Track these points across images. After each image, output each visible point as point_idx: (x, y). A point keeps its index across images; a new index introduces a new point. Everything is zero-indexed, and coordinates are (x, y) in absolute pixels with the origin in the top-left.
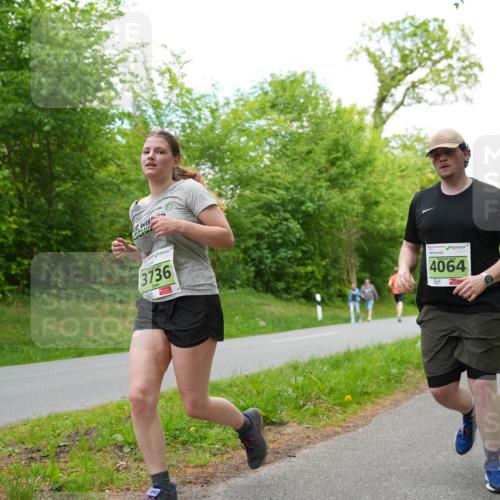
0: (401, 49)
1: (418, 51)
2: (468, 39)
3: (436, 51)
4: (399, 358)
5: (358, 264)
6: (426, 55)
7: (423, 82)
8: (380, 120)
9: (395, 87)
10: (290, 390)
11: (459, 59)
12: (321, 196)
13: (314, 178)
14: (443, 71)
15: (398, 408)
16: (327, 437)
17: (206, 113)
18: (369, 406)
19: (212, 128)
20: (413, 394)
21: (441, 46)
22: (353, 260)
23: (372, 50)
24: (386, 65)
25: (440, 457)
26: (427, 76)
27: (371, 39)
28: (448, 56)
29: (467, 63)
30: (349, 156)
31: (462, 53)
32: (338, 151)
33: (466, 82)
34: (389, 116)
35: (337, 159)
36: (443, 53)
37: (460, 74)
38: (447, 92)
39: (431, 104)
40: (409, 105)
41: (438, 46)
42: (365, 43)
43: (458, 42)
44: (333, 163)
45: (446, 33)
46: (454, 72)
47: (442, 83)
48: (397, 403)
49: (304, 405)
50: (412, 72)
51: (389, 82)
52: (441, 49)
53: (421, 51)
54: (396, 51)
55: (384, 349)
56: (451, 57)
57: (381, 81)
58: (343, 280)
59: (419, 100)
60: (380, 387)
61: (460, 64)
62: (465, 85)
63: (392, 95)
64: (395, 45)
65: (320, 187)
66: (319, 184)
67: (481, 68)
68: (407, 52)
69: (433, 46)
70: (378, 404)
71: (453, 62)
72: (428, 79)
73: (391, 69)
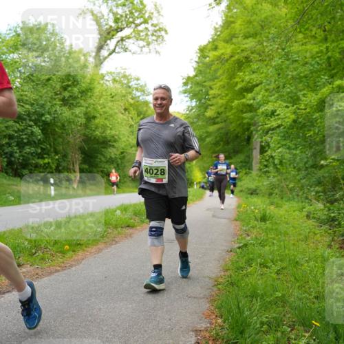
0: (115, 14)
1: (126, 17)
2: (158, 12)
3: (138, 18)
5: (81, 158)
6: (131, 20)
7: (128, 38)
8: (100, 62)
9: (110, 39)
10: (26, 243)
11: (152, 25)
12: (56, 111)
13: (51, 98)
14: (142, 31)
15: (100, 254)
16: (51, 274)
18: (81, 253)
20: (111, 244)
21: (141, 15)
22: (77, 156)
23: (95, 12)
24: (104, 23)
25: (124, 284)
26: (131, 34)
27: (94, 4)
28: (146, 22)
29: (158, 28)
30: (78, 84)
31: (155, 21)
32: (69, 80)
33: (157, 41)
34: (105, 58)
35: (68, 86)
36: (142, 20)
37: (153, 35)
38: (144, 46)
39: (134, 53)
40: (118, 53)
41: (139, 14)
42: (90, 6)
43: (152, 14)
44: (65, 88)
45: (145, 6)
46: (149, 33)
47: (141, 40)
48: (100, 250)
49: (36, 253)
50: (121, 31)
51: (107, 35)
52: (142, 17)
53: (128, 17)
54: (111, 15)
56: (148, 23)
57: (101, 35)
58: (70, 169)
59: (126, 50)
60: (89, 240)
61: (153, 28)
62: (156, 43)
63: (107, 45)
64: (111, 10)
65: (55, 104)
66: (54, 102)
67: (166, 31)
68: (119, 16)
69: (136, 14)
70: (87, 251)
71: (149, 26)
72: (131, 36)
73: (108, 27)
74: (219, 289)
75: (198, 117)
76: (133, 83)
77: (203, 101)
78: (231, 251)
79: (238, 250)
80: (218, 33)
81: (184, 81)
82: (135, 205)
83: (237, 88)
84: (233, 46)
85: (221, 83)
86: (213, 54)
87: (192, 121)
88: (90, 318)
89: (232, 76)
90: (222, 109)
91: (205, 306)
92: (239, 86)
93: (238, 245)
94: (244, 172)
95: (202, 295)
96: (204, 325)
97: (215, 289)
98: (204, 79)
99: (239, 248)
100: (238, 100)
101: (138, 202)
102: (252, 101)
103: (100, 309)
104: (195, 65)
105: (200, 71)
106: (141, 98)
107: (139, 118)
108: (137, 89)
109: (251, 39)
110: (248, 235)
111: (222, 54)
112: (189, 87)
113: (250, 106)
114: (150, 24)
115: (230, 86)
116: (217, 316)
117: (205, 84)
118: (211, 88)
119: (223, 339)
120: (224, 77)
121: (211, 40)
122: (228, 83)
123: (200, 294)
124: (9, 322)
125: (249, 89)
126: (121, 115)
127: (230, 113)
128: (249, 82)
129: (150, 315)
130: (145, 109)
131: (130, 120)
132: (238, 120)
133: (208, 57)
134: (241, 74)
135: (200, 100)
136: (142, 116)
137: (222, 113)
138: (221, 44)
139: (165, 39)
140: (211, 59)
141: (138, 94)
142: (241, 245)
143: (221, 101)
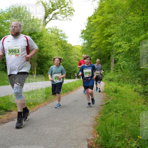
0: (52, 3)
1: (57, 4)
2: (71, 2)
3: (62, 5)
4: (47, 92)
5: (37, 65)
6: (59, 5)
8: (45, 23)
9: (50, 14)
11: (68, 8)
14: (63, 10)
15: (46, 106)
18: (37, 106)
20: (50, 102)
21: (63, 3)
22: (35, 64)
23: (44, 2)
24: (47, 7)
28: (65, 6)
29: (70, 9)
30: (35, 33)
31: (69, 6)
33: (70, 14)
34: (48, 22)
35: (32, 34)
36: (64, 5)
37: (68, 12)
38: (65, 17)
39: (60, 20)
40: (53, 20)
43: (68, 3)
46: (67, 11)
47: (63, 14)
50: (55, 10)
51: (48, 12)
53: (58, 4)
54: (50, 3)
56: (66, 7)
57: (46, 12)
59: (57, 18)
61: (68, 9)
62: (70, 15)
63: (49, 16)
64: (50, 1)
67: (74, 11)
68: (54, 4)
69: (61, 3)
70: (40, 105)
72: (59, 12)
73: (49, 8)
74: (97, 122)
75: (87, 47)
76: (60, 33)
77: (90, 40)
78: (102, 105)
80: (97, 11)
81: (82, 32)
83: (104, 35)
84: (103, 17)
85: (98, 33)
86: (94, 21)
87: (85, 49)
88: (42, 134)
89: (102, 30)
90: (98, 44)
91: (91, 129)
92: (105, 34)
93: (105, 103)
94: (107, 71)
95: (90, 125)
96: (91, 138)
97: (95, 122)
98: (90, 31)
99: (105, 104)
100: (105, 40)
102: (111, 41)
103: (46, 130)
104: (86, 25)
105: (89, 28)
106: (63, 39)
107: (62, 48)
108: (61, 35)
109: (111, 14)
110: (109, 99)
111: (99, 20)
112: (83, 35)
113: (110, 43)
114: (67, 7)
115: (101, 34)
116: (96, 134)
117: (91, 33)
118: (93, 35)
119: (99, 144)
120: (99, 30)
121: (93, 14)
122: (101, 33)
124: (7, 135)
125: (110, 36)
126: (55, 47)
127: (102, 46)
128: (110, 33)
129: (68, 133)
130: (64, 44)
131: (58, 48)
132: (105, 49)
133: (92, 22)
134: (106, 29)
135: (88, 40)
136: (63, 47)
137: (98, 46)
138: (98, 16)
139: (73, 14)
140: (93, 23)
141: (62, 37)
142: (106, 103)
143: (97, 41)
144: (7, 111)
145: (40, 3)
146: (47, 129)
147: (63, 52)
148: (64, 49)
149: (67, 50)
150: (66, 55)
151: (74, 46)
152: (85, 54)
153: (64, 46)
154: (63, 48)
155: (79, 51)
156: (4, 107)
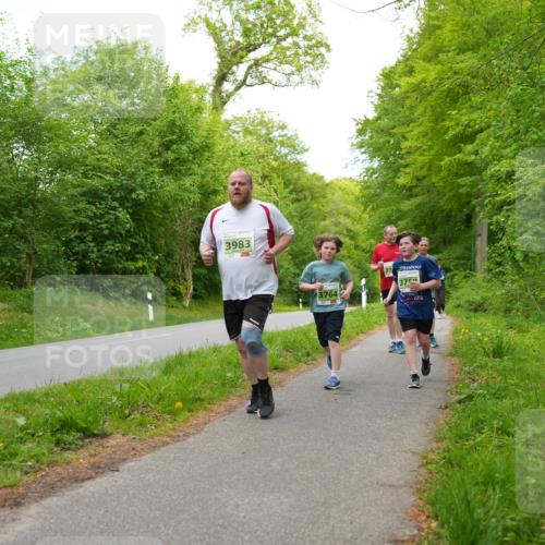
0: (244, 22)
1: (262, 25)
2: (315, 16)
3: (281, 27)
4: (235, 361)
5: (194, 259)
6: (270, 30)
7: (267, 60)
8: (221, 101)
9: (237, 64)
10: (114, 399)
11: (305, 37)
12: (153, 183)
13: (146, 163)
14: (288, 48)
15: (232, 415)
16: (155, 448)
17: (20, 83)
18: (201, 414)
19: (27, 101)
21: (286, 22)
22: (188, 255)
23: (212, 21)
24: (227, 38)
25: (274, 464)
26: (271, 54)
27: (211, 8)
28: (294, 33)
29: (314, 42)
30: (187, 138)
31: (309, 31)
32: (173, 133)
33: (312, 63)
34: (229, 97)
35: (172, 142)
36: (288, 30)
37: (306, 54)
38: (293, 74)
39: (275, 85)
40: (251, 85)
41: (283, 21)
42: (204, 12)
43: (305, 19)
44: (167, 146)
45: (293, 8)
46: (300, 51)
47: (287, 63)
48: (232, 409)
49: (130, 414)
50: (255, 49)
51: (229, 60)
52: (288, 25)
53: (265, 26)
54: (238, 24)
55: (220, 352)
56: (297, 35)
57: (221, 57)
58: (177, 276)
59: (263, 80)
60: (214, 392)
61: (306, 43)
62: (311, 66)
63: (233, 73)
64: (237, 17)
65: (152, 172)
66: (151, 169)
67: (328, 48)
68: (250, 26)
69: (278, 22)
70: (212, 410)
71: (299, 40)
72: (271, 57)
73: (233, 43)
74: (431, 472)
75: (383, 185)
76: (275, 134)
77: (391, 159)
78: (446, 407)
79: (458, 405)
80: (414, 47)
81: (360, 126)
82: (285, 332)
83: (447, 137)
84: (439, 67)
85: (422, 129)
86: (405, 82)
87: (373, 192)
88: (221, 522)
89: (439, 117)
90: (424, 172)
91: (409, 499)
92: (451, 133)
93: (457, 398)
94: (463, 273)
95: (401, 482)
96: (408, 533)
98: (392, 123)
99: (460, 402)
100: (449, 156)
101: (290, 328)
102: (473, 157)
103: (237, 506)
104: (376, 100)
105: (386, 110)
106: (289, 157)
107: (287, 190)
108: (282, 144)
109: (469, 53)
110: (474, 381)
111: (424, 81)
112: (367, 137)
113: (469, 164)
114: (301, 36)
115: (436, 132)
116: (428, 517)
117: (395, 131)
118: (404, 138)
120: (425, 119)
121: (402, 58)
122: (433, 129)
123: (398, 479)
124: (93, 526)
125: (468, 137)
126: (259, 187)
127: (438, 178)
128: (468, 126)
130: (296, 175)
131: (273, 193)
132: (451, 190)
133: (398, 86)
134: (454, 112)
135: (387, 159)
136: (291, 187)
137: (424, 177)
138: (419, 65)
139: (326, 59)
140: (403, 90)
141: (284, 151)
142: (463, 396)
143: (421, 159)
144: (89, 437)
145: (198, 26)
146: (240, 503)
147: (292, 207)
148: (294, 196)
149: (305, 198)
150: (302, 218)
151: (332, 182)
152: (373, 209)
153: (295, 184)
154: (291, 192)
155: (352, 198)
156: (78, 421)
